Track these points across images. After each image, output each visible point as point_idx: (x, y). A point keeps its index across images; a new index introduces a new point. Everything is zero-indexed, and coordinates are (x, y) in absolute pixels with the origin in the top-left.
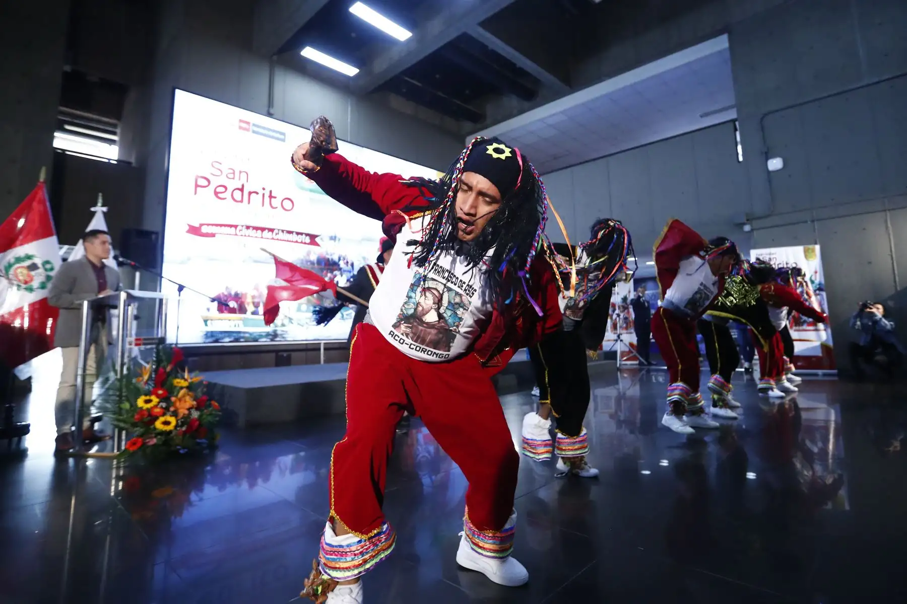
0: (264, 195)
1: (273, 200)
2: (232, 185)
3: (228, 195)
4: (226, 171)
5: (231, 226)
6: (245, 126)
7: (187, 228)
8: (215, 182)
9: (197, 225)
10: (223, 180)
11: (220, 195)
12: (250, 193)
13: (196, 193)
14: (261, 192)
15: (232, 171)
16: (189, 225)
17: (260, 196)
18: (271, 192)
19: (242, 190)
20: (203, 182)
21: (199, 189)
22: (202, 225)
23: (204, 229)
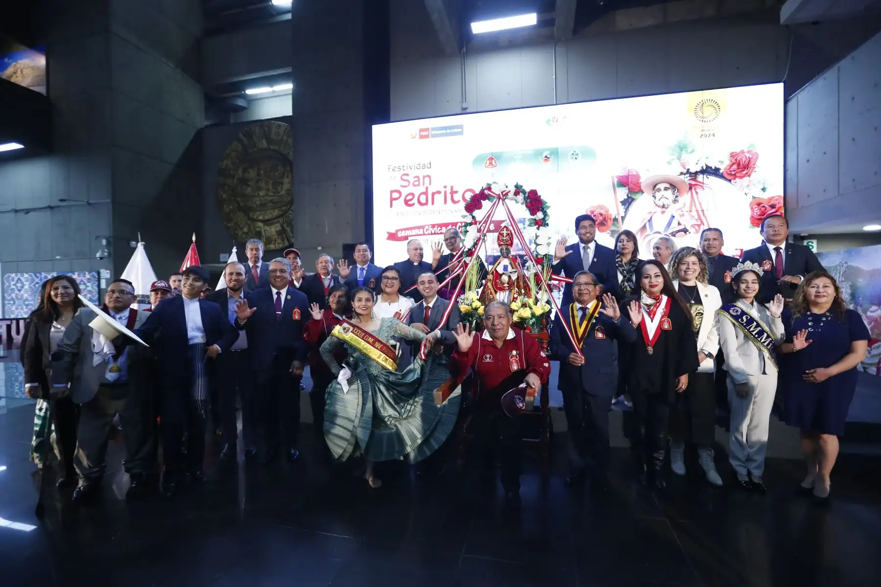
0: (445, 192)
1: (455, 195)
2: (417, 191)
3: (415, 201)
4: (412, 181)
5: (419, 228)
6: (424, 134)
7: (387, 235)
8: (405, 192)
9: (394, 231)
10: (411, 189)
11: (410, 203)
12: (433, 194)
13: (391, 206)
14: (443, 190)
15: (416, 179)
16: (388, 233)
17: (443, 194)
18: (452, 187)
19: (426, 193)
20: (395, 195)
21: (394, 202)
22: (397, 231)
23: (400, 234)
